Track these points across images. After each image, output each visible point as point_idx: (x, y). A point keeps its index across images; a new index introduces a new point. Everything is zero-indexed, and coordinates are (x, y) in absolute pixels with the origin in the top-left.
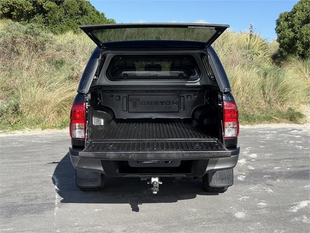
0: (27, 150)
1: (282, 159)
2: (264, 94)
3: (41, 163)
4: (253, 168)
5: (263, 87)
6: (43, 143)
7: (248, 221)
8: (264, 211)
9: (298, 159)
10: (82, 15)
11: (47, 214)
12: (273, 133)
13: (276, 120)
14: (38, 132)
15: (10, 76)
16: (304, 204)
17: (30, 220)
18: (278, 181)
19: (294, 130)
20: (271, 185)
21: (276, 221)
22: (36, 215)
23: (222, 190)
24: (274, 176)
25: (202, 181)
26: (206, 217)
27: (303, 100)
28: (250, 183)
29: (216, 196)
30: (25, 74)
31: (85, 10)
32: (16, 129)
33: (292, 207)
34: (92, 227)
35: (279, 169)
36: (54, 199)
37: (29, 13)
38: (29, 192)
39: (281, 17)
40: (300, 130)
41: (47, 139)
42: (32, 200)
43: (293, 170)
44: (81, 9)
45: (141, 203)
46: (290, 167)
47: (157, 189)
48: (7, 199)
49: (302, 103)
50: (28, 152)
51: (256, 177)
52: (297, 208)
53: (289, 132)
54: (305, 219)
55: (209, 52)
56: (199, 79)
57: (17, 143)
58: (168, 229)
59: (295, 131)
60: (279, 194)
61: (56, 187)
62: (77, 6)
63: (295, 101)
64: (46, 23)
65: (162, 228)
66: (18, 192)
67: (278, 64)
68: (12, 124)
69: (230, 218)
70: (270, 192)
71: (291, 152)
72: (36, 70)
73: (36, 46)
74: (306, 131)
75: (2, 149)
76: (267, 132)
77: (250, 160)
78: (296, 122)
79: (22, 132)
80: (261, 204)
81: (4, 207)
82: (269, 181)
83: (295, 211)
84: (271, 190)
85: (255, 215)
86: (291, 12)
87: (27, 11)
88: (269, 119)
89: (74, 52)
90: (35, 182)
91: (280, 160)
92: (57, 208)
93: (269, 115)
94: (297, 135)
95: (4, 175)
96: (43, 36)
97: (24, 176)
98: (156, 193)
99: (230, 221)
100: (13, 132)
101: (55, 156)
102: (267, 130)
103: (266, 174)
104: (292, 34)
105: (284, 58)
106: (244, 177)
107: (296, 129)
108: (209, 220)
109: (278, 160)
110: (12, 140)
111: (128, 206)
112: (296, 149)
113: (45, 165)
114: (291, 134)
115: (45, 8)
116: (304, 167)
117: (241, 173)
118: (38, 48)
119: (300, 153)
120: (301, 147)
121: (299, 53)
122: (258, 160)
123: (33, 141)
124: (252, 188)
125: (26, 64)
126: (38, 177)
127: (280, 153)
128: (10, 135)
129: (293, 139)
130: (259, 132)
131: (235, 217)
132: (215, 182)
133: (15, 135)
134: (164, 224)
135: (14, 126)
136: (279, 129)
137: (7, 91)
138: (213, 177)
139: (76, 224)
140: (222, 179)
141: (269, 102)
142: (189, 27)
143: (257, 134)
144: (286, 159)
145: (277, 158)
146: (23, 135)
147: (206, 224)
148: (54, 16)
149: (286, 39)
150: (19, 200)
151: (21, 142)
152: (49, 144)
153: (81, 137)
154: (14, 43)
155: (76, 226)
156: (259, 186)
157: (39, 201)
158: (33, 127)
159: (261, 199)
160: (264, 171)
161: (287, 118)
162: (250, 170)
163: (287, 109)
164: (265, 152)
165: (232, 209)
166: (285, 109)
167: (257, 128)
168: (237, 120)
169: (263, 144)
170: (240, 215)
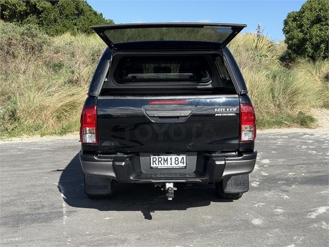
0: (28, 158)
1: (296, 165)
2: (273, 97)
3: (44, 171)
4: (266, 174)
5: (272, 90)
6: (43, 150)
7: (266, 228)
8: (281, 218)
9: (312, 164)
10: (78, 15)
11: (56, 223)
12: (285, 138)
13: (286, 124)
14: (36, 138)
15: (6, 80)
16: (322, 210)
17: (39, 230)
18: (293, 186)
19: (305, 134)
20: (286, 191)
21: (294, 228)
22: (45, 224)
23: (236, 196)
24: (289, 182)
25: (214, 187)
26: (222, 224)
27: (313, 103)
28: (264, 190)
29: (230, 203)
30: (22, 78)
31: (82, 10)
32: (13, 136)
33: (310, 214)
34: (105, 235)
35: (293, 175)
36: (62, 207)
37: (22, 13)
38: (34, 200)
39: (289, 17)
40: (312, 135)
41: (47, 146)
42: (38, 209)
43: (308, 175)
44: (77, 9)
45: (153, 210)
46: (304, 173)
47: (173, 195)
48: (12, 208)
49: (313, 106)
50: (29, 160)
51: (270, 183)
52: (315, 214)
53: (301, 137)
54: (324, 225)
55: (224, 53)
56: (211, 81)
57: (16, 150)
58: (184, 237)
59: (307, 136)
60: (295, 200)
61: (62, 195)
62: (73, 5)
63: (305, 104)
64: (41, 24)
65: (177, 235)
66: (23, 201)
67: (287, 66)
68: (9, 131)
69: (247, 225)
70: (287, 198)
71: (304, 158)
72: (33, 74)
73: (33, 49)
74: (319, 136)
75: (2, 156)
76: (278, 137)
77: (263, 166)
78: (308, 127)
79: (20, 139)
80: (278, 210)
81: (10, 216)
82: (284, 187)
83: (313, 217)
84: (287, 197)
85: (273, 222)
86: (299, 12)
87: (20, 12)
88: (279, 124)
89: (73, 55)
90: (40, 190)
91: (294, 165)
92: (65, 216)
93: (279, 119)
94: (310, 140)
95: (6, 184)
96: (40, 38)
97: (27, 184)
98: (171, 199)
99: (247, 228)
100: (10, 139)
101: (58, 164)
102: (278, 135)
103: (280, 179)
104: (301, 35)
105: (292, 60)
106: (258, 183)
107: (308, 134)
108: (226, 227)
109: (291, 165)
110: (11, 147)
111: (139, 214)
112: (310, 154)
113: (49, 173)
114: (302, 139)
115: (38, 8)
116: (319, 172)
117: (255, 179)
118: (35, 50)
119: (314, 158)
120: (314, 152)
121: (308, 55)
122: (271, 166)
123: (32, 149)
124: (267, 194)
125: (23, 67)
126: (42, 185)
127: (293, 158)
128: (7, 142)
129: (306, 144)
130: (270, 137)
131: (251, 224)
132: (230, 189)
133: (13, 142)
134: (179, 232)
135: (11, 133)
136: (290, 134)
137: (3, 95)
138: (228, 183)
139: (87, 233)
140: (238, 185)
141: (279, 106)
142: (204, 27)
143: (267, 139)
144: (299, 164)
145: (290, 164)
146: (22, 142)
147: (222, 231)
148: (49, 17)
149: (295, 40)
150: (25, 209)
151: (20, 150)
152: (49, 151)
153: (91, 142)
154: (10, 45)
155: (87, 235)
156: (274, 192)
157: (46, 210)
158: (31, 134)
159: (277, 205)
160: (278, 177)
161: (297, 123)
162: (263, 176)
163: (297, 113)
164: (278, 158)
165: (248, 216)
166: (295, 112)
167: (266, 134)
168: (254, 123)
169: (275, 149)
170: (257, 222)
